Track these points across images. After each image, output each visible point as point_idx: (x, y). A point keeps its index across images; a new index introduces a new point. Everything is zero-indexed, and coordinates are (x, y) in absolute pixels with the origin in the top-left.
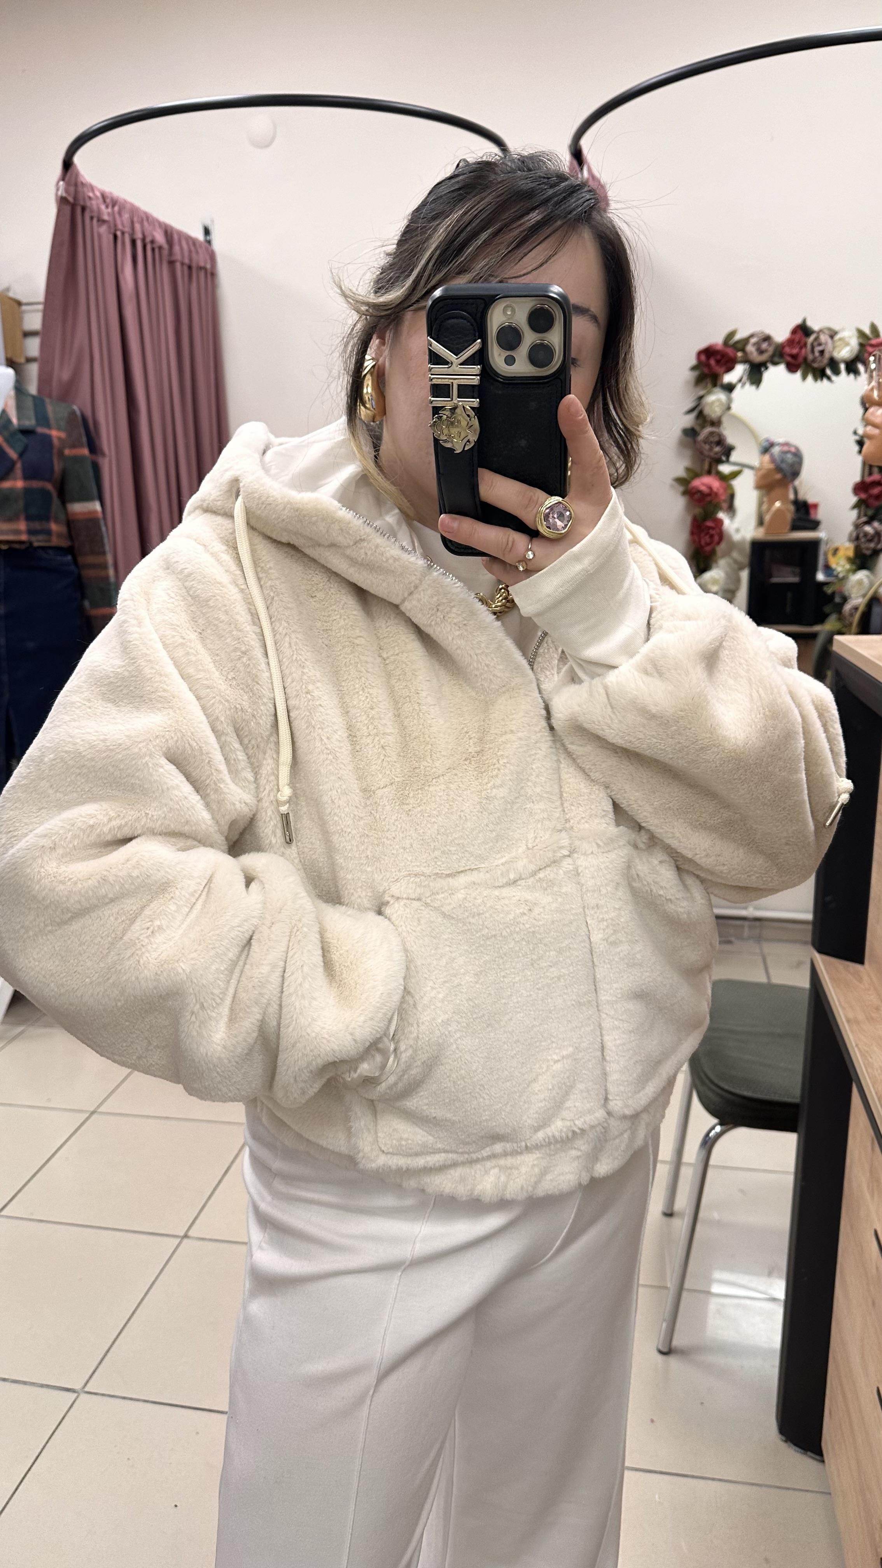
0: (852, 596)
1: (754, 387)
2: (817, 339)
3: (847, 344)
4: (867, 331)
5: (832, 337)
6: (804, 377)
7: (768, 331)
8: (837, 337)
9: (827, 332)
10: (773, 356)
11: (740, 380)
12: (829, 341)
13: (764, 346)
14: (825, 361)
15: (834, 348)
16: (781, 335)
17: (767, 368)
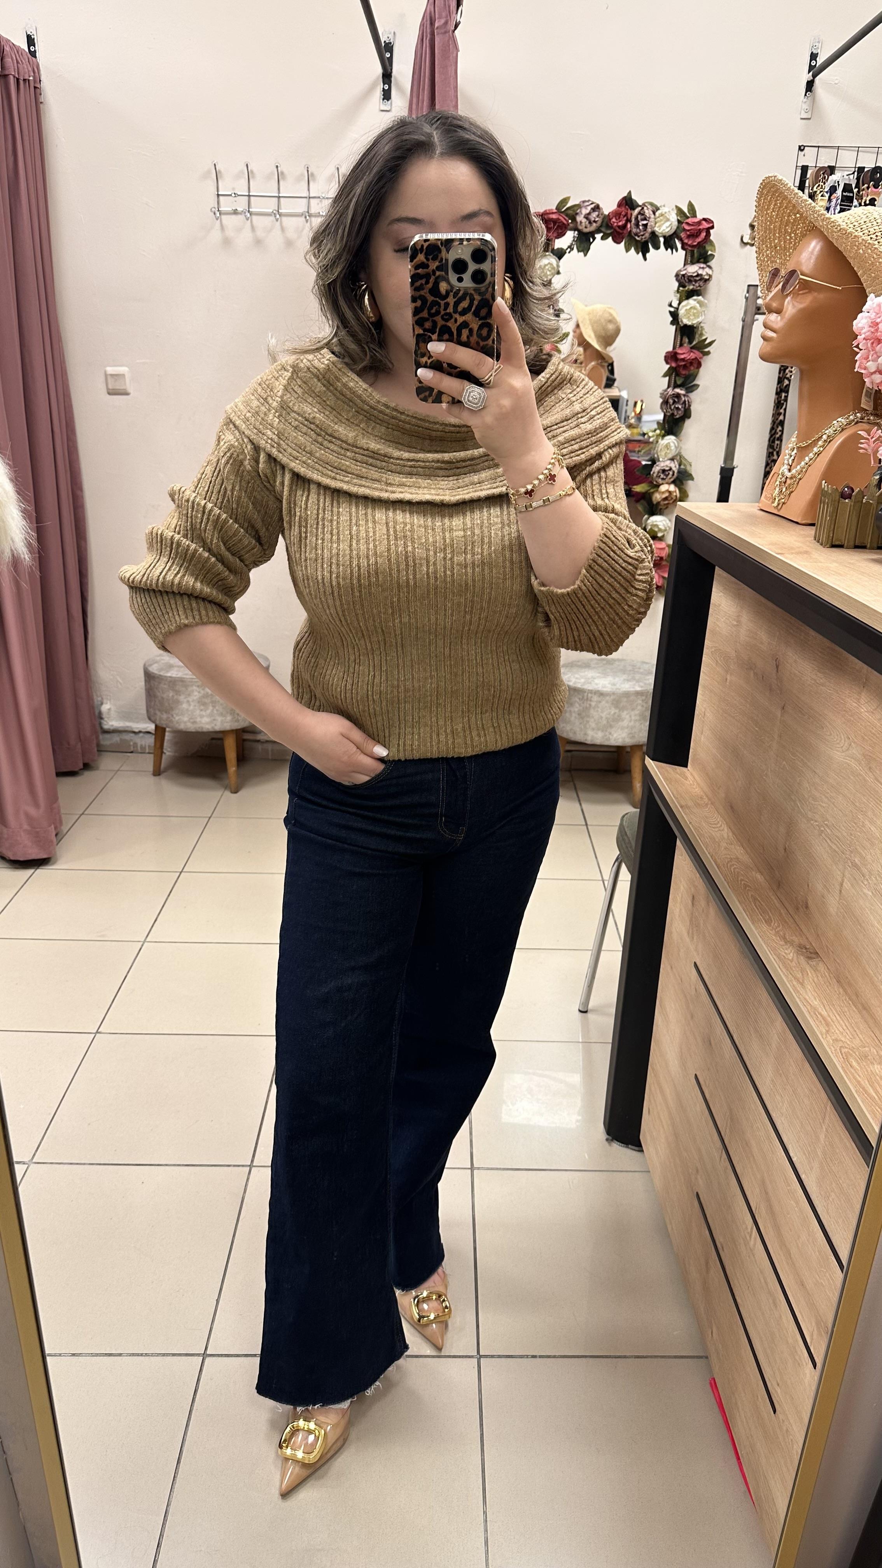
0: (661, 459)
1: (582, 254)
2: (639, 213)
3: (668, 220)
4: (686, 210)
5: (654, 213)
6: (627, 250)
7: (597, 202)
8: (657, 214)
9: (649, 207)
10: (601, 226)
11: (569, 247)
12: (652, 216)
13: (594, 215)
14: (647, 235)
15: (656, 224)
16: (609, 206)
17: (594, 239)
